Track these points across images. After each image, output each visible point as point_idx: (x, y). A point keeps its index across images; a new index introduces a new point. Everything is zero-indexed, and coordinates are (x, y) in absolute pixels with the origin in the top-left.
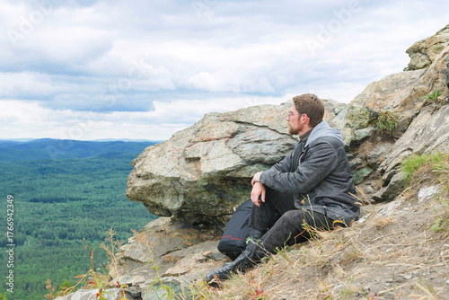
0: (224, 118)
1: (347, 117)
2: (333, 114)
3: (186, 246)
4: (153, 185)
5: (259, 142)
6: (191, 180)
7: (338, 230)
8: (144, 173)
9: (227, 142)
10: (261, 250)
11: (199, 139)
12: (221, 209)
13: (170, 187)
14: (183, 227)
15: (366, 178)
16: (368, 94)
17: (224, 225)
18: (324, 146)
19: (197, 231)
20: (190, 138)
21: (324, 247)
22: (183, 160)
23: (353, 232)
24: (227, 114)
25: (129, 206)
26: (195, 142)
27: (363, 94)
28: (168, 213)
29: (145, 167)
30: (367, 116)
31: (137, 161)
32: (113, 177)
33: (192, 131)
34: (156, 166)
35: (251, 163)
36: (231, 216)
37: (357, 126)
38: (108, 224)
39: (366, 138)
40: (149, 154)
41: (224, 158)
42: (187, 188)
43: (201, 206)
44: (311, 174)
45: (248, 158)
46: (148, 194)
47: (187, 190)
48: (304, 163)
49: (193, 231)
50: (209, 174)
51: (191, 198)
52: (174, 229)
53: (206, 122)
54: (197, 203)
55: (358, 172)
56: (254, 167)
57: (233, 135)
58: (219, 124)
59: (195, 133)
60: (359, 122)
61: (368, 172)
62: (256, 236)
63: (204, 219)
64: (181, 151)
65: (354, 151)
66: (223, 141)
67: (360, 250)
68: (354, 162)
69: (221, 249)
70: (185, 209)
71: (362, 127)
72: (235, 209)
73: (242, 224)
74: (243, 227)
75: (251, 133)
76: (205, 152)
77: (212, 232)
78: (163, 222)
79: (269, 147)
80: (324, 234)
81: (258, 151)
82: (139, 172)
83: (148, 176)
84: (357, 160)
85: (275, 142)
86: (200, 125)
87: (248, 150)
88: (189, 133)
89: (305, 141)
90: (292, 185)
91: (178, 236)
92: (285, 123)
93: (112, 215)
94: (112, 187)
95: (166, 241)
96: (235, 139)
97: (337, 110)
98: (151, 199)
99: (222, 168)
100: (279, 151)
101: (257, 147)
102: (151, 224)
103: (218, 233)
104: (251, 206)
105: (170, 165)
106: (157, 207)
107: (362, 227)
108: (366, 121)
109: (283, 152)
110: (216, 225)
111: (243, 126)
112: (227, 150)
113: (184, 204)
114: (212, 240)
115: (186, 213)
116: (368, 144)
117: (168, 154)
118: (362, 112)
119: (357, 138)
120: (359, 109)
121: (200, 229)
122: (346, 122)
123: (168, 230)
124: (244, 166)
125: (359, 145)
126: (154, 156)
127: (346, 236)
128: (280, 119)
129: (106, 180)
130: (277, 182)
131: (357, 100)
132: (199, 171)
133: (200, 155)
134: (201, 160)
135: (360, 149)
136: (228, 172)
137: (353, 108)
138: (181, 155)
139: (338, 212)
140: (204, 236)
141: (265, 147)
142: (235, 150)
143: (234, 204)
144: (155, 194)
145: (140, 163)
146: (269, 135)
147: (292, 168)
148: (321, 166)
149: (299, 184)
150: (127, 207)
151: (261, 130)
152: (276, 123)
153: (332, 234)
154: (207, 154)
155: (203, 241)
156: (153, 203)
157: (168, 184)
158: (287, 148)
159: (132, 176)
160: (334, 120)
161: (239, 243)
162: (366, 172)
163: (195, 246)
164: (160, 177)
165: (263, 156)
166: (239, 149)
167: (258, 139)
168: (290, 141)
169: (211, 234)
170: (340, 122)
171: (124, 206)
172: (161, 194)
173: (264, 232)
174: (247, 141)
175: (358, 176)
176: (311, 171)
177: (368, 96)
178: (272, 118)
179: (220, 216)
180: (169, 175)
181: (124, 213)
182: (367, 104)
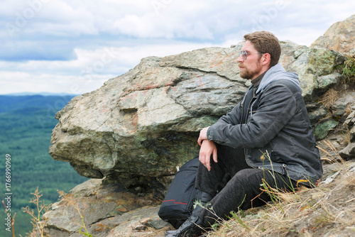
0: (164, 63)
1: (309, 62)
2: (292, 57)
3: (120, 213)
4: (82, 141)
5: (206, 90)
6: (127, 135)
7: (303, 191)
8: (71, 128)
9: (168, 90)
10: (211, 215)
11: (135, 87)
12: (161, 169)
13: (101, 143)
14: (117, 191)
15: (330, 133)
16: (331, 35)
17: (164, 188)
18: (279, 90)
19: (132, 194)
20: (125, 86)
21: (286, 211)
22: (117, 112)
23: (321, 194)
24: (169, 59)
25: (49, 169)
26: (130, 91)
27: (326, 36)
28: (99, 174)
29: (72, 120)
30: (332, 60)
31: (63, 113)
32: (30, 137)
33: (127, 78)
34: (85, 119)
35: (197, 114)
36: (173, 177)
37: (320, 71)
38: (25, 190)
39: (331, 86)
40: (77, 105)
41: (165, 110)
42: (122, 144)
43: (138, 166)
44: (269, 124)
45: (194, 109)
46: (76, 152)
47: (122, 147)
48: (257, 112)
49: (128, 195)
50: (148, 128)
51: (126, 157)
52: (106, 193)
53: (144, 67)
54: (133, 162)
55: (322, 125)
56: (201, 120)
57: (176, 82)
58: (159, 70)
59: (130, 81)
60: (322, 67)
61: (333, 126)
62: (204, 199)
63: (141, 181)
64: (115, 102)
65: (317, 101)
66: (164, 89)
67: (330, 214)
68: (316, 113)
69: (163, 215)
70: (119, 169)
71: (326, 73)
72: (178, 169)
73: (187, 186)
74: (188, 189)
75: (197, 80)
76: (143, 103)
77: (151, 195)
78: (93, 184)
79: (218, 96)
80: (286, 196)
81: (205, 101)
82: (65, 126)
83: (75, 131)
84: (321, 111)
85: (224, 91)
86: (137, 71)
87: (194, 100)
88: (123, 81)
89: (257, 87)
90: (247, 137)
91: (110, 201)
92: (237, 68)
93: (29, 180)
94: (29, 148)
95: (96, 207)
96: (178, 87)
97: (297, 53)
98: (79, 157)
99: (163, 121)
100: (229, 101)
101: (204, 96)
102: (79, 188)
103: (158, 198)
104: (197, 165)
105: (102, 118)
106: (87, 167)
107: (331, 187)
108: (331, 67)
109: (234, 102)
110: (156, 188)
111: (187, 72)
112: (168, 100)
113: (118, 163)
114: (151, 205)
115: (120, 173)
116: (333, 93)
117: (99, 105)
118: (326, 56)
119: (320, 86)
120: (322, 52)
121: (136, 193)
122: (307, 67)
123: (98, 193)
124: (189, 118)
125: (323, 93)
126: (82, 107)
127: (314, 197)
128: (230, 64)
129: (22, 140)
130: (228, 136)
131: (318, 42)
132: (136, 125)
133: (137, 105)
134: (138, 112)
135: (325, 99)
136: (170, 125)
137: (315, 50)
138: (114, 106)
139: (299, 172)
140: (142, 201)
141: (213, 96)
142: (178, 100)
143: (177, 163)
144: (84, 152)
145: (66, 115)
146: (218, 82)
147: (242, 119)
148: (279, 113)
149: (255, 137)
150: (47, 171)
151: (209, 77)
152: (225, 69)
153: (296, 195)
154: (145, 105)
155: (140, 206)
156: (81, 162)
157: (100, 139)
158: (239, 97)
159: (57, 131)
160: (294, 65)
161: (184, 207)
162: (331, 125)
163: (130, 212)
164: (90, 131)
165: (211, 106)
166: (184, 98)
167: (204, 87)
168: (242, 89)
169: (149, 199)
170: (301, 67)
171: (44, 170)
172: (91, 151)
173: (212, 195)
174: (192, 90)
175: (321, 130)
176: (267, 121)
177: (331, 38)
178: (221, 62)
179: (161, 177)
180: (101, 129)
181: (43, 178)
182: (331, 48)
